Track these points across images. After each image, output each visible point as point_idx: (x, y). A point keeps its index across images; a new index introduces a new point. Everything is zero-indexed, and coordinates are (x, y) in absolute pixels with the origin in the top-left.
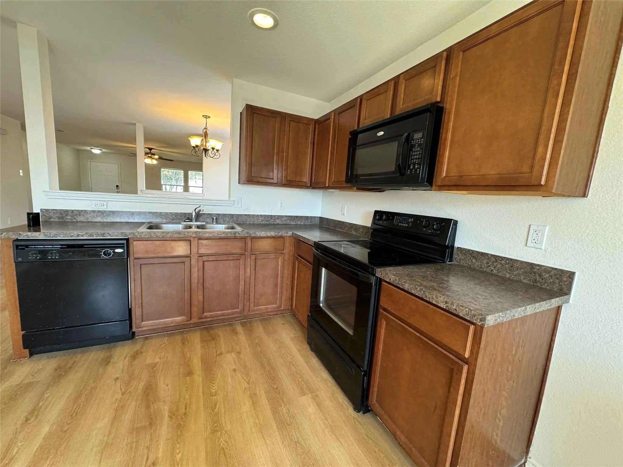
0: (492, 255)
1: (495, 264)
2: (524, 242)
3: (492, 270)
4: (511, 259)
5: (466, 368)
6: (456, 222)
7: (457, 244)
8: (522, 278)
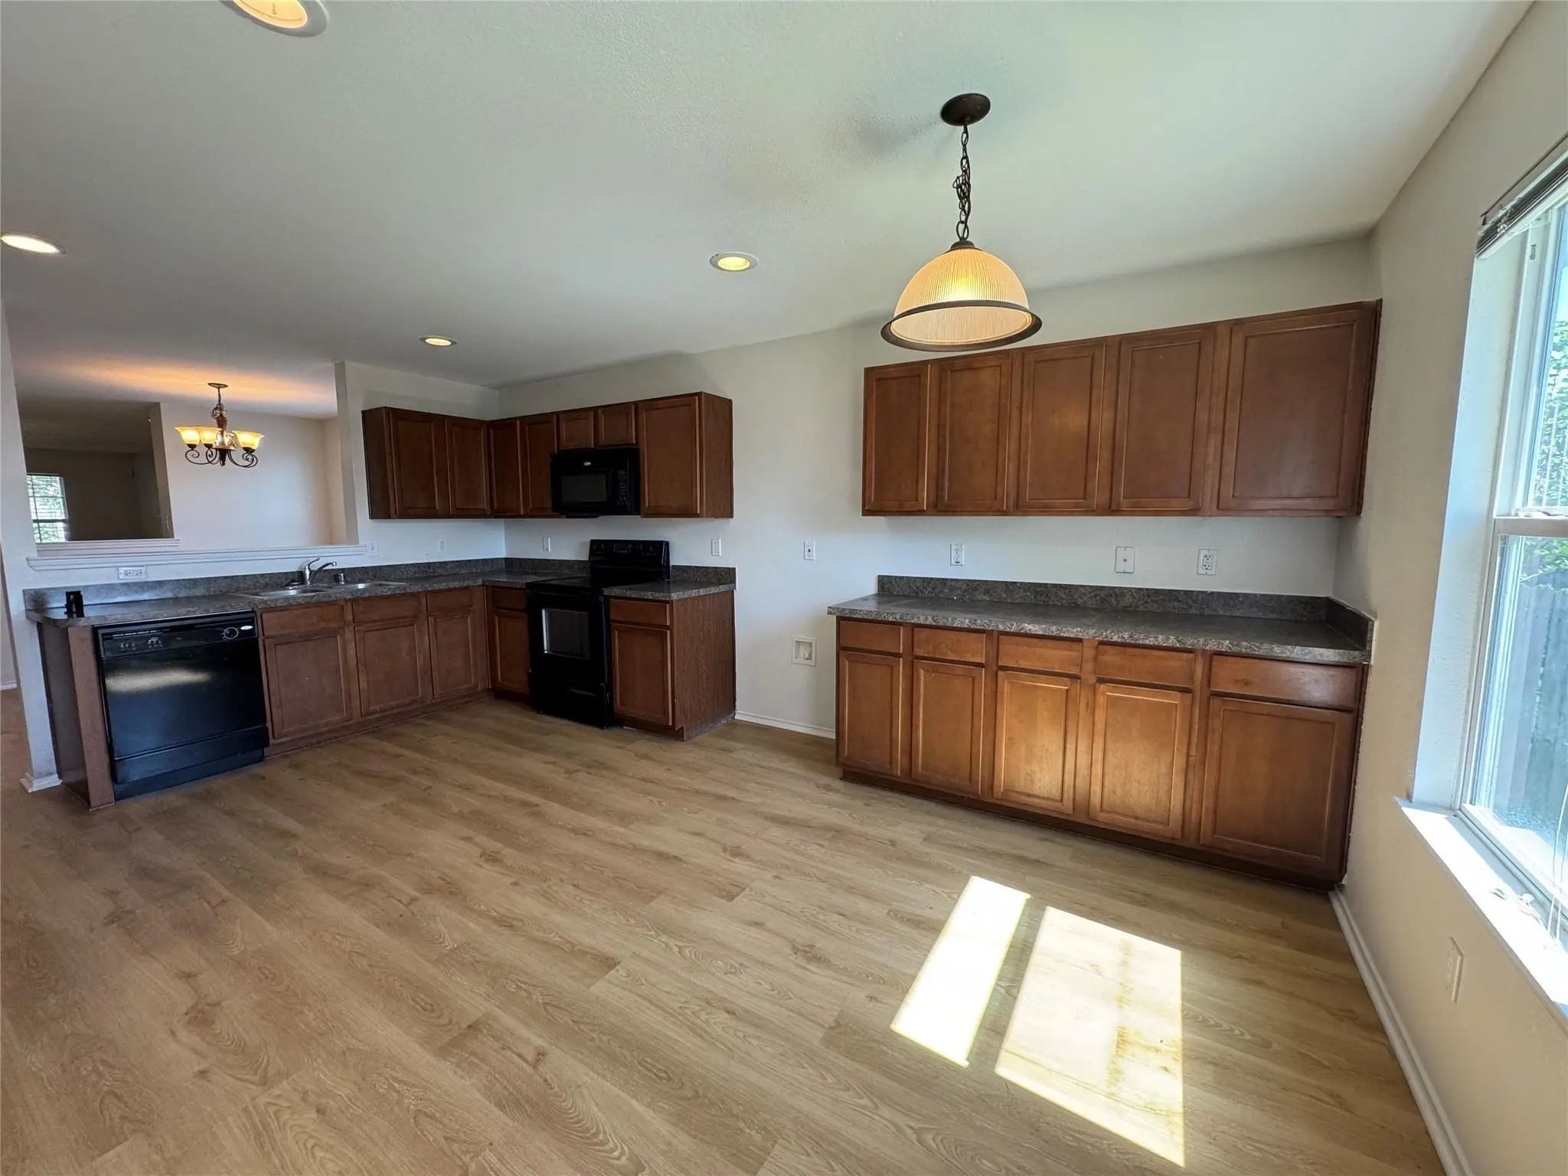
0: (695, 567)
1: (697, 573)
2: (710, 552)
3: (696, 579)
4: (706, 567)
5: (669, 632)
6: (667, 543)
7: (672, 563)
8: (713, 579)
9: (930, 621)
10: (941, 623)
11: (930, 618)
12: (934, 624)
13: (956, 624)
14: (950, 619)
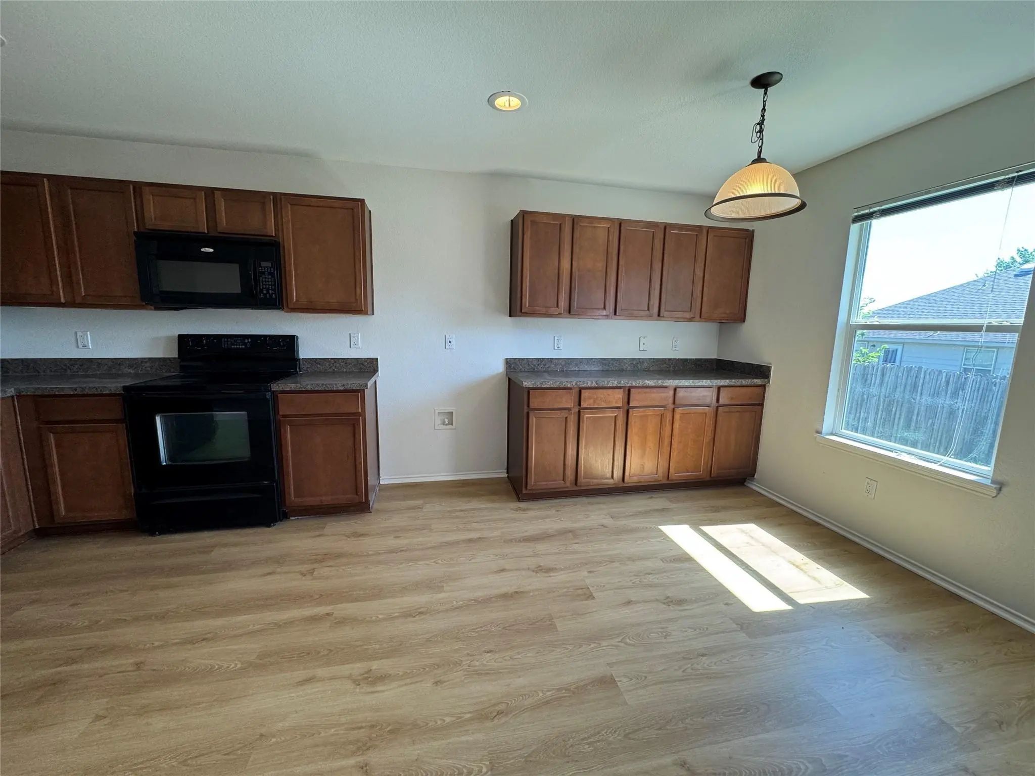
0: (332, 359)
1: (335, 364)
2: (349, 345)
3: (334, 370)
4: (345, 359)
5: (360, 418)
6: (297, 338)
7: (301, 356)
8: (354, 369)
9: (594, 385)
10: (601, 385)
11: (594, 382)
12: (596, 386)
13: (610, 385)
14: (606, 382)
